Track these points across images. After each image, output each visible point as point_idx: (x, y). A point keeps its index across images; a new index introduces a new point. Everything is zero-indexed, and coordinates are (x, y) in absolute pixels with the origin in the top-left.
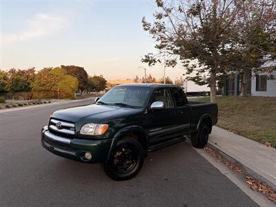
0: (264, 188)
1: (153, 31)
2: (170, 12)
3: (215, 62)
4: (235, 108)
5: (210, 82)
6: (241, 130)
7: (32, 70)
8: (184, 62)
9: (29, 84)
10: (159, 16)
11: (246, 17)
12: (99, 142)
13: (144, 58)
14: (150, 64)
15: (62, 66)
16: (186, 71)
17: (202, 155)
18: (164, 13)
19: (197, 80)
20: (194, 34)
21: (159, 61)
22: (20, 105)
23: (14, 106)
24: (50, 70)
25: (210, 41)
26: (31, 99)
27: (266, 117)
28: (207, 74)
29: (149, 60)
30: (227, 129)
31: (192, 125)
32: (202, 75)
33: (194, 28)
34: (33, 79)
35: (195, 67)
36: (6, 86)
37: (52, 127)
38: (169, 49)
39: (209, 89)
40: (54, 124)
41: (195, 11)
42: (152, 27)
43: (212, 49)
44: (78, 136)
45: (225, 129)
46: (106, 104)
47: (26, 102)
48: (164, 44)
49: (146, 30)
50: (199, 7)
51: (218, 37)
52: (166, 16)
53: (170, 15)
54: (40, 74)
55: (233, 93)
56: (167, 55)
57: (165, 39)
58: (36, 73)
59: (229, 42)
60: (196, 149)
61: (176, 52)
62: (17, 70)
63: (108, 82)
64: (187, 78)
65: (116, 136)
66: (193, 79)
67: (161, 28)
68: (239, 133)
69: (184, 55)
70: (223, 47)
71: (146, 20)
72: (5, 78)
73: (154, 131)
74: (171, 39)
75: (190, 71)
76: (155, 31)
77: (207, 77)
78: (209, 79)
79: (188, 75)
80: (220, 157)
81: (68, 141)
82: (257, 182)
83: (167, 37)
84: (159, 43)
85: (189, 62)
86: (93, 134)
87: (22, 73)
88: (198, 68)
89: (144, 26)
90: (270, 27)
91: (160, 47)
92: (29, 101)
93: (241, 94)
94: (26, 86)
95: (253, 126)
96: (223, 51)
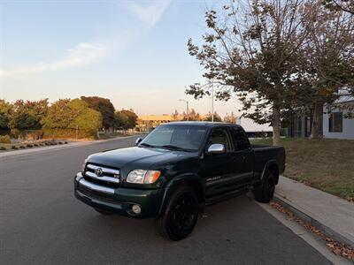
0: (349, 251)
1: (201, 57)
2: (223, 33)
3: (279, 95)
4: (305, 152)
5: (272, 120)
6: (315, 181)
7: (44, 102)
8: (240, 95)
9: (40, 119)
10: (210, 39)
11: (316, 41)
12: (149, 192)
13: (190, 89)
14: (196, 96)
15: (82, 97)
16: (243, 106)
17: (268, 211)
18: (216, 34)
19: (256, 118)
20: (252, 61)
21: (207, 92)
22: (30, 146)
23: (22, 148)
24: (67, 102)
25: (273, 70)
26: (42, 138)
27: (344, 165)
28: (268, 110)
29: (195, 92)
30: (297, 179)
31: (256, 174)
32: (262, 111)
33: (252, 53)
34: (45, 114)
35: (254, 101)
36: (11, 122)
37: (88, 173)
38: (220, 78)
39: (271, 129)
40: (93, 171)
41: (255, 33)
42: (199, 51)
43: (276, 79)
44: (123, 185)
45: (293, 179)
46: (153, 147)
47: (37, 141)
48: (215, 72)
49: (193, 54)
50: (259, 29)
51: (282, 65)
52: (219, 38)
53: (223, 37)
54: (54, 106)
55: (300, 134)
56: (218, 86)
57: (216, 66)
58: (49, 105)
59: (295, 71)
60: (260, 204)
61: (229, 82)
62: (25, 102)
63: (139, 118)
64: (243, 115)
65: (169, 185)
66: (251, 116)
67: (211, 53)
68: (312, 185)
69: (240, 86)
70: (289, 76)
71: (193, 43)
72: (9, 112)
73: (212, 181)
74: (223, 66)
75: (248, 106)
76: (203, 57)
77: (269, 114)
78: (271, 117)
79: (245, 111)
80: (291, 215)
81: (112, 191)
82: (340, 245)
83: (218, 64)
84: (208, 71)
85: (246, 95)
86: (142, 182)
87: (31, 105)
88: (257, 103)
89: (190, 50)
90: (346, 54)
91: (210, 76)
92: (40, 140)
93: (312, 136)
94: (36, 122)
95: (329, 177)
96: (288, 82)
